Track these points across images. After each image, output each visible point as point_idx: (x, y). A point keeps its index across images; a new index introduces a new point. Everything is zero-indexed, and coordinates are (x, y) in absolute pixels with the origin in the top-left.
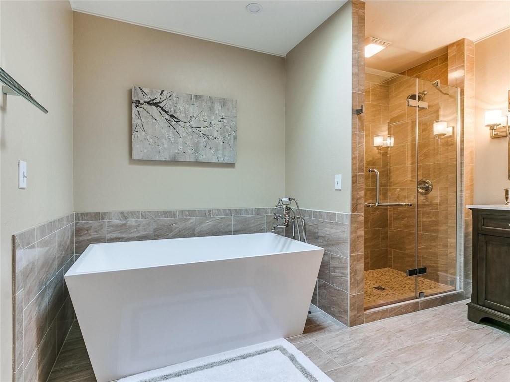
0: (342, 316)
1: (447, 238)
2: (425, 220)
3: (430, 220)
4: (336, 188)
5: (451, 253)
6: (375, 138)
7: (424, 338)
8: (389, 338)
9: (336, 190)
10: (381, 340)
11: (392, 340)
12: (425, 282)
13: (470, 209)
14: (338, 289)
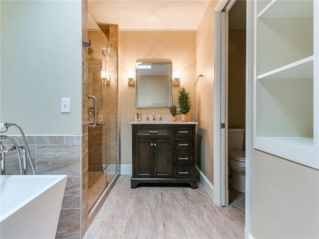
0: (73, 233)
1: (110, 143)
2: (94, 133)
3: (97, 133)
4: (62, 112)
5: (112, 151)
6: (101, 71)
7: (127, 213)
8: (113, 228)
9: (62, 113)
10: (110, 233)
11: (115, 228)
12: (96, 174)
13: (131, 124)
14: (67, 209)
